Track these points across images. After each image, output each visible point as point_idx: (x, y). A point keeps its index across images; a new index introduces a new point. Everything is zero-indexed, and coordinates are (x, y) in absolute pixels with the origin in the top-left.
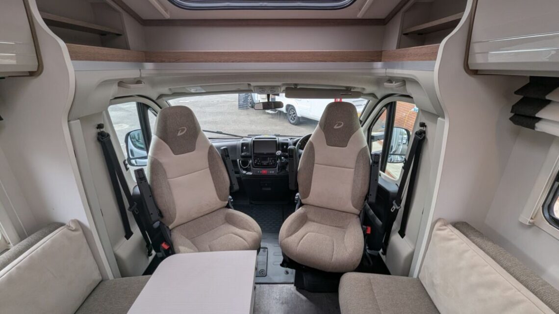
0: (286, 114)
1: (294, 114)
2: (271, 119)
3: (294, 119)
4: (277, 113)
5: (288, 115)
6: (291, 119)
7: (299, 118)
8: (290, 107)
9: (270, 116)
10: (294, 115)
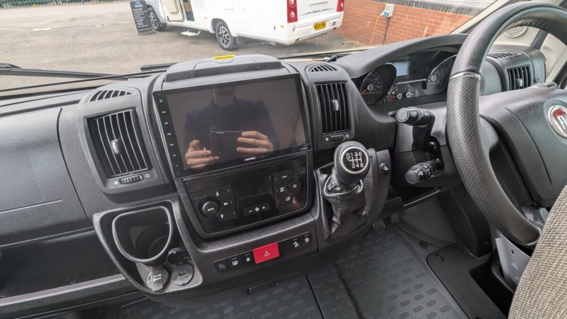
0: (215, 34)
1: (226, 33)
2: (192, 46)
3: (228, 41)
4: (200, 34)
5: (217, 36)
6: (223, 42)
7: (234, 39)
8: (219, 23)
9: (191, 40)
10: (226, 35)
